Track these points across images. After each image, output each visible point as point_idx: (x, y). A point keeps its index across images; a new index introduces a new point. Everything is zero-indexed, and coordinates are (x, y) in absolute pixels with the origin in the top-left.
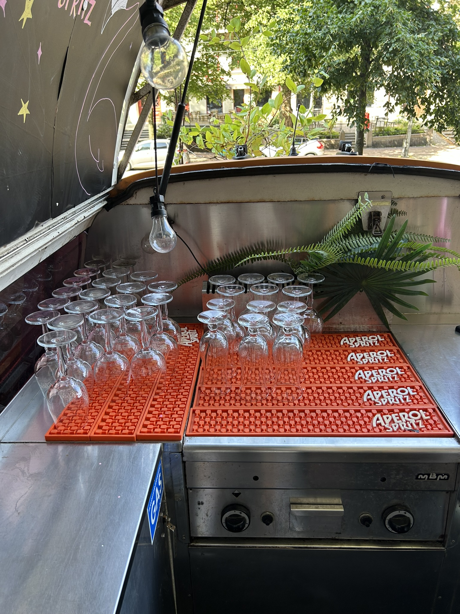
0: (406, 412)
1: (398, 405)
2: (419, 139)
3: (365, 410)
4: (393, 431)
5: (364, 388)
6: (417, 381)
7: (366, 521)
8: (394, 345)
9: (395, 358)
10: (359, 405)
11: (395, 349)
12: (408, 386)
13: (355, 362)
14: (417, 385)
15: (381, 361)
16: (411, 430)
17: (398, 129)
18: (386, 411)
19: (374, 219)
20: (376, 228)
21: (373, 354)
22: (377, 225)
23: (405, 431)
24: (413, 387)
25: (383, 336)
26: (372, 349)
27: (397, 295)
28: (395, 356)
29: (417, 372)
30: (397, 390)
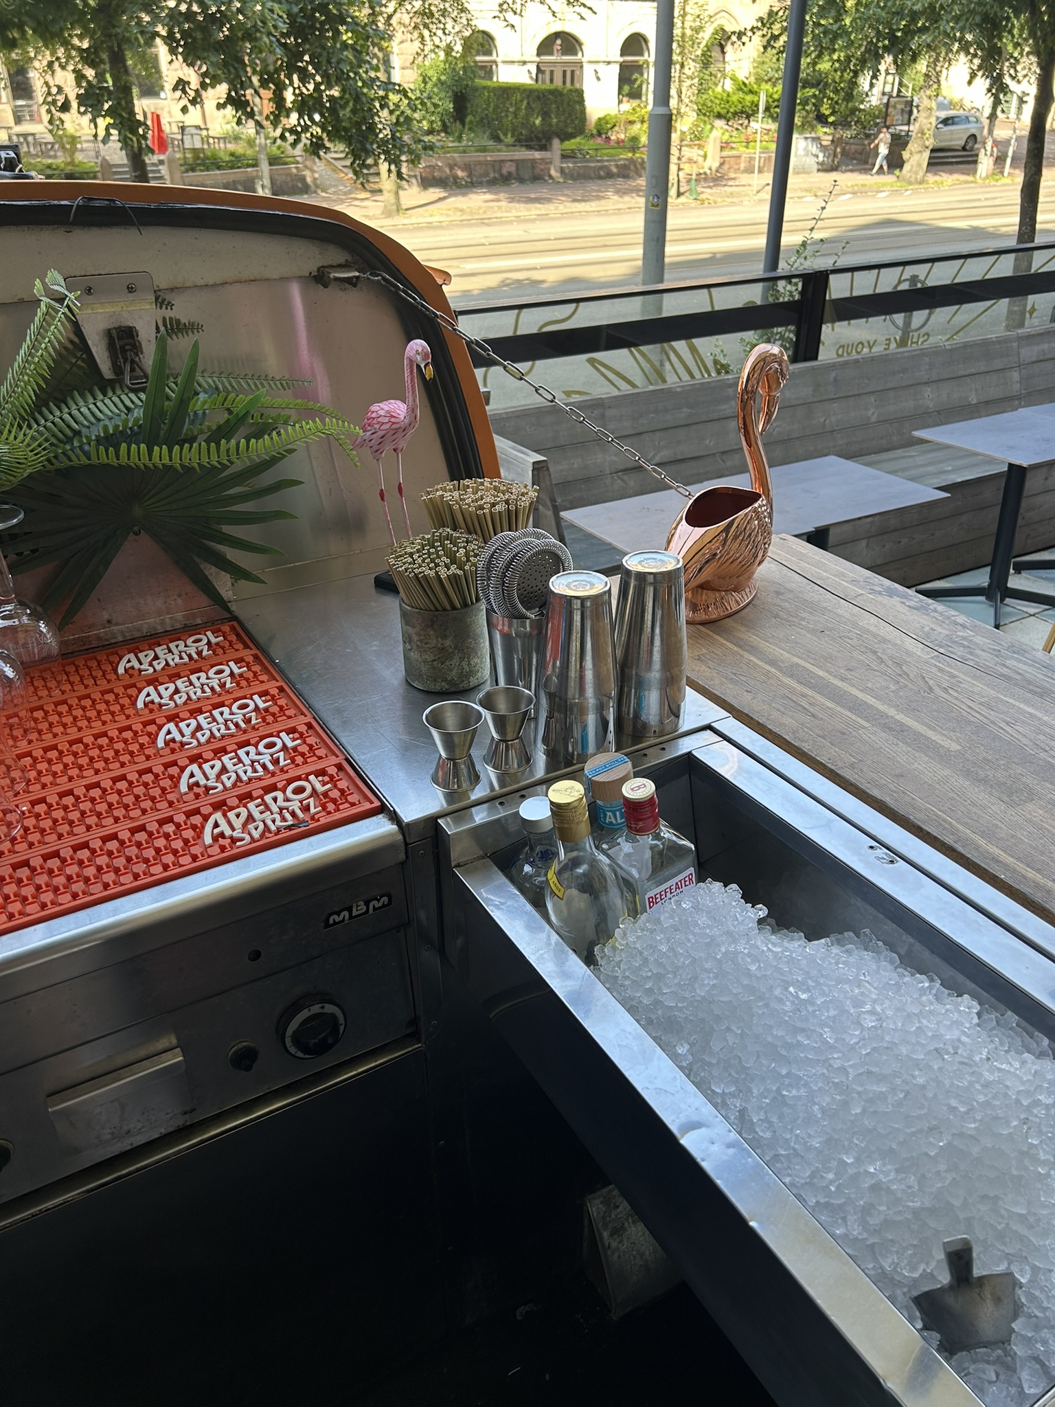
0: (280, 790)
1: (260, 779)
2: (289, 179)
3: (184, 813)
4: (253, 840)
5: (180, 763)
6: (303, 714)
7: (245, 1059)
8: (246, 646)
9: (250, 675)
10: (170, 806)
11: (247, 655)
12: (282, 731)
13: (155, 707)
14: (300, 723)
15: (218, 689)
16: (292, 825)
17: (237, 154)
18: (233, 802)
19: (122, 348)
20: (132, 370)
21: (199, 679)
22: (133, 362)
23: (278, 831)
24: (291, 731)
25: (220, 630)
26: (196, 666)
27: (226, 529)
28: (249, 669)
29: (300, 695)
30: (256, 746)
